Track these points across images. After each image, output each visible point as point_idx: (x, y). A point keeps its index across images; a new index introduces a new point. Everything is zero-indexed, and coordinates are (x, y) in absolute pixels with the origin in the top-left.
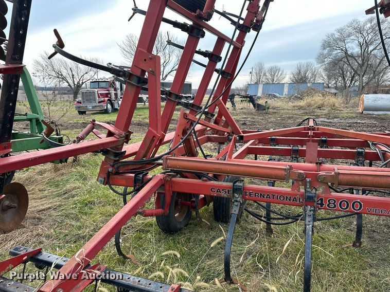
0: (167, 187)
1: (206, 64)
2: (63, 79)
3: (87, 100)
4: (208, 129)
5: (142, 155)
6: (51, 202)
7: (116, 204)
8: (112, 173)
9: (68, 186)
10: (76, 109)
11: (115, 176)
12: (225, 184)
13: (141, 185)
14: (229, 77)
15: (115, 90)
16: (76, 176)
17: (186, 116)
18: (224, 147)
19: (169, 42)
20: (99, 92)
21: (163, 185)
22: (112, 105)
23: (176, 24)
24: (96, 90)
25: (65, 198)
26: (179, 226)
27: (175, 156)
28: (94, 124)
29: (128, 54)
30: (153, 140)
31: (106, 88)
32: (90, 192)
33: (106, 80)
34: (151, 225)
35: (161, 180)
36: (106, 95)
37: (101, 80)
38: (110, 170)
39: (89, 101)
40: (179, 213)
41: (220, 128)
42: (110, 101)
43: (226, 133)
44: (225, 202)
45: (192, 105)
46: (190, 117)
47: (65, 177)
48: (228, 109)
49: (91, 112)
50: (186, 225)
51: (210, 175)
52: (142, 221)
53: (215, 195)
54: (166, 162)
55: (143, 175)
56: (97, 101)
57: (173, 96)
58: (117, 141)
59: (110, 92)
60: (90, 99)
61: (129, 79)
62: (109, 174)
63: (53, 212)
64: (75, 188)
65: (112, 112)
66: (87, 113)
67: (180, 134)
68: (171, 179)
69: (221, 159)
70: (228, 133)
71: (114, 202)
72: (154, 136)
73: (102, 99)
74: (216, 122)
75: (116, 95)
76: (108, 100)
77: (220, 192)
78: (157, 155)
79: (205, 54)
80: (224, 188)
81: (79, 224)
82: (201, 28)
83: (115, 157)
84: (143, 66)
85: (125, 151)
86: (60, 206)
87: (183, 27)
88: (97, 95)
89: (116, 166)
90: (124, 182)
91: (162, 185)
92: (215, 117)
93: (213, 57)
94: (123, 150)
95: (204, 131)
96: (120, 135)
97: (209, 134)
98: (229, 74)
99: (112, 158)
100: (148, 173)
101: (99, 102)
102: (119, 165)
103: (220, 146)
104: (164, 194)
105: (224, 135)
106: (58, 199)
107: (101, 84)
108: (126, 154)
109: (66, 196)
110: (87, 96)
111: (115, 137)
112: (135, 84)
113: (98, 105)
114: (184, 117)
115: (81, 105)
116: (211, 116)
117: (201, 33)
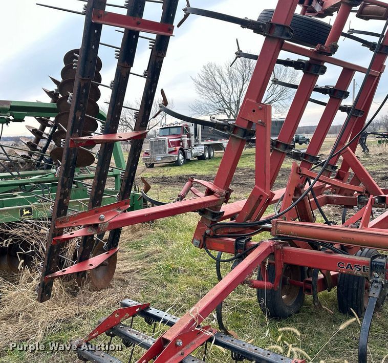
0: (277, 256)
1: (327, 101)
2: (127, 126)
3: (156, 150)
4: (327, 186)
5: (245, 217)
6: (133, 265)
7: (203, 275)
8: (209, 235)
9: (150, 249)
10: (144, 162)
11: (212, 239)
12: (358, 258)
13: (243, 252)
14: (360, 116)
15: (189, 136)
16: (155, 238)
17: (300, 171)
18: (351, 212)
19: (275, 82)
20: (170, 140)
21: (273, 254)
22: (184, 155)
23: (287, 63)
24: (167, 138)
25: (147, 262)
26: (287, 311)
27: (285, 220)
28: (192, 182)
29: (204, 89)
30: (259, 200)
31: (178, 135)
32: (172, 258)
33: (178, 125)
34: (250, 305)
35: (270, 247)
36: (178, 143)
37: (172, 126)
38: (208, 231)
39: (158, 151)
40: (287, 295)
41: (346, 185)
42: (183, 151)
43: (356, 192)
44: (355, 287)
45: (305, 156)
46: (305, 171)
47: (144, 239)
48: (358, 157)
49: (160, 165)
50: (298, 312)
51: (337, 246)
52: (238, 299)
53: (344, 272)
54: (276, 226)
55: (246, 241)
56: (167, 151)
57: (281, 146)
58: (218, 200)
59: (183, 139)
60: (160, 149)
61: (233, 133)
62: (206, 236)
63: (136, 276)
64: (157, 252)
65: (184, 163)
66: (155, 165)
67: (292, 193)
68: (282, 248)
69: (351, 227)
70: (358, 192)
71: (201, 272)
72: (261, 196)
73: (173, 149)
74: (339, 177)
75: (189, 142)
76: (180, 149)
77: (351, 268)
78: (263, 219)
79: (324, 91)
80: (357, 264)
81: (165, 292)
82: (321, 64)
83: (213, 217)
84: (251, 117)
85: (224, 212)
86: (143, 270)
87: (297, 65)
88: (167, 143)
89: (213, 228)
90: (222, 247)
91: (271, 254)
92: (337, 170)
93: (337, 93)
94: (221, 211)
95: (322, 188)
96: (220, 194)
97: (328, 194)
98: (360, 111)
99: (210, 218)
100: (251, 239)
101: (170, 152)
102: (216, 227)
103: (345, 211)
104: (274, 264)
105: (352, 195)
106: (141, 262)
107: (171, 129)
108: (225, 215)
109: (148, 259)
110: (157, 145)
111: (215, 196)
112: (240, 137)
113: (168, 155)
114: (297, 173)
115: (148, 157)
116: (332, 168)
117: (321, 69)
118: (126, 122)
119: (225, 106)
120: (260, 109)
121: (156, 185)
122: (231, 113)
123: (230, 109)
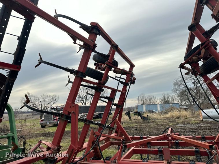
5: (66, 161)
10: (40, 125)
14: (120, 108)
19: (87, 93)
23: (89, 87)
28: (40, 143)
33: (59, 107)
39: (48, 119)
41: (116, 137)
45: (100, 124)
49: (48, 126)
57: (88, 122)
58: (52, 153)
61: (62, 117)
66: (46, 126)
67: (91, 145)
70: (122, 139)
72: (73, 149)
73: (55, 118)
74: (116, 132)
79: (106, 98)
82: (101, 88)
84: (69, 110)
87: (93, 88)
93: (110, 99)
94: (56, 158)
96: (54, 149)
98: (120, 106)
99: (49, 163)
101: (54, 120)
108: (58, 160)
110: (47, 117)
111: (51, 151)
112: (64, 119)
113: (53, 121)
114: (93, 134)
115: (43, 122)
116: (112, 129)
117: (101, 90)
118: (35, 105)
119: (81, 100)
120: (73, 106)
121: (43, 137)
122: (83, 102)
123: (83, 101)
